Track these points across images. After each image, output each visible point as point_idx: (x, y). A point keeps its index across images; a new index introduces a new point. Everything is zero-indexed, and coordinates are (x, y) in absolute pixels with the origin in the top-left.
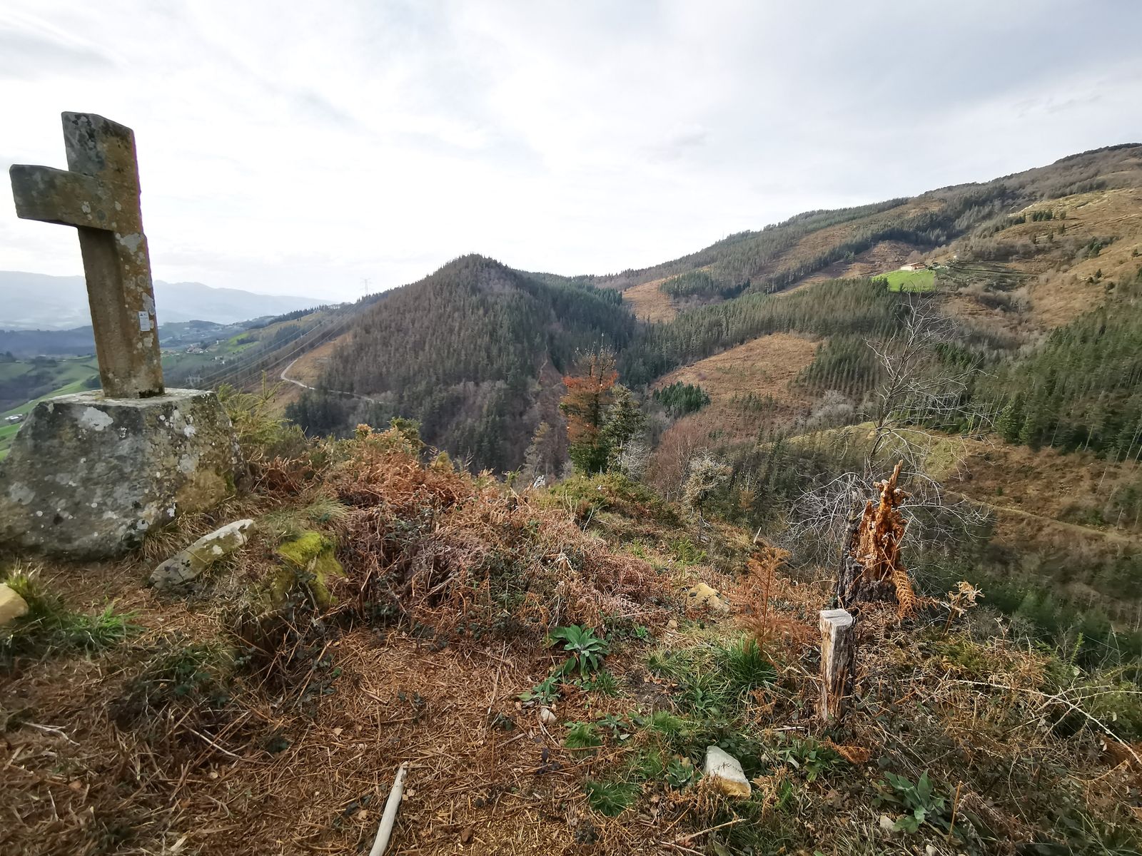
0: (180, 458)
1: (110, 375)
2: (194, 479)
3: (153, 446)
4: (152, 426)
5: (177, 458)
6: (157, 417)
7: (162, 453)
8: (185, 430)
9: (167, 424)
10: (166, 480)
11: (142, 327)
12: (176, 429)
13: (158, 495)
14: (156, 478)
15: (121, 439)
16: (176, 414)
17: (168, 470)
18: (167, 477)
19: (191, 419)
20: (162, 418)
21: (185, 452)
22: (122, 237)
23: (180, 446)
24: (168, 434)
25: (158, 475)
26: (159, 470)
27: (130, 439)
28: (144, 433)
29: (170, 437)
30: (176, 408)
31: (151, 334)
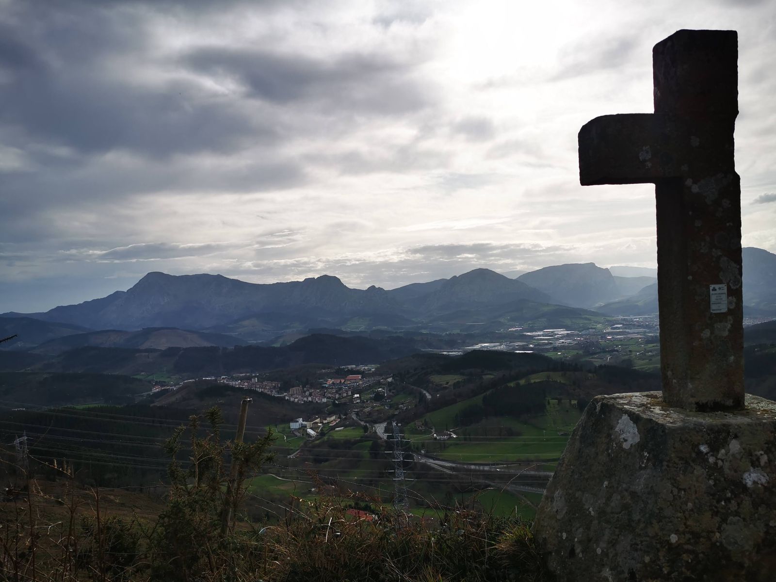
0: (724, 520)
1: (669, 373)
2: (747, 563)
3: (675, 491)
4: (681, 459)
5: (717, 519)
6: (696, 446)
7: (690, 505)
8: (746, 475)
9: (711, 460)
10: (688, 551)
11: (713, 307)
12: (727, 471)
13: (665, 571)
14: (668, 542)
15: (641, 468)
16: (735, 446)
17: (696, 536)
18: (690, 547)
19: (764, 459)
20: (704, 449)
21: (737, 514)
22: (695, 182)
23: (728, 500)
24: (709, 477)
25: (674, 538)
26: (677, 532)
27: (648, 471)
28: (664, 467)
29: (711, 482)
30: (736, 437)
31: (730, 317)
